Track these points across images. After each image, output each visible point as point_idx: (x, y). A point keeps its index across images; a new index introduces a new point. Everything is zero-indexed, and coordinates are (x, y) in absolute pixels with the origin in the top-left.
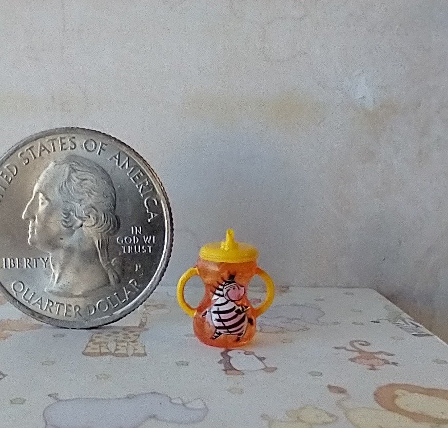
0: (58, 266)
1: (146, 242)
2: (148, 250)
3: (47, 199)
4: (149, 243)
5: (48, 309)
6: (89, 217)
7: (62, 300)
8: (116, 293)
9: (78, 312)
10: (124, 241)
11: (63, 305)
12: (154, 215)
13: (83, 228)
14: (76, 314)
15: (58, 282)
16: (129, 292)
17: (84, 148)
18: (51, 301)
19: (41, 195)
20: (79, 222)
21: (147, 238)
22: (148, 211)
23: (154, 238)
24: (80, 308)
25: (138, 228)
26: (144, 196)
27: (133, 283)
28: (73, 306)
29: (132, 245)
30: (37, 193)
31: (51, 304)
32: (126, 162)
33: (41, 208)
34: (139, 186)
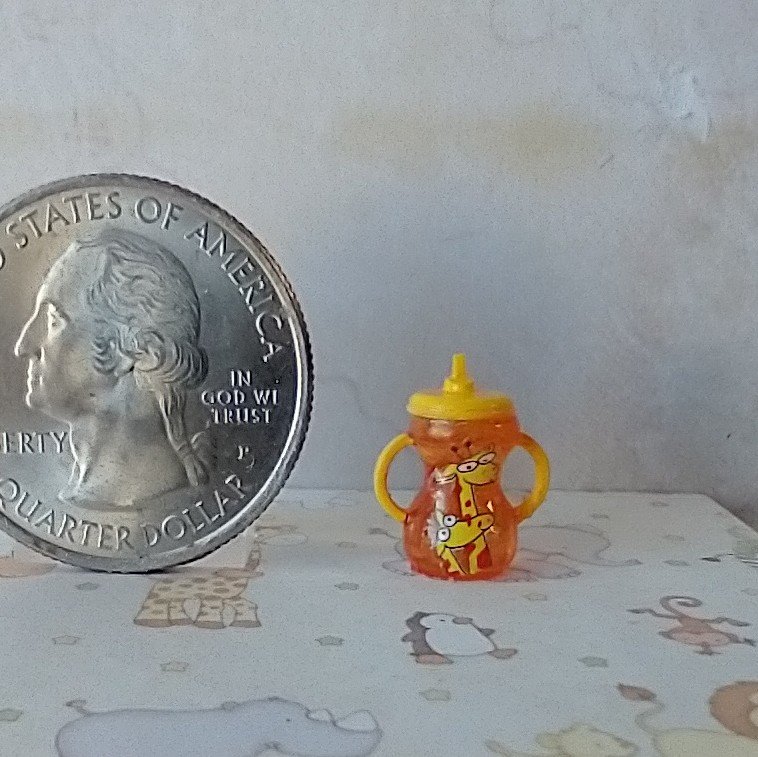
0: (85, 449)
1: (259, 402)
2: (262, 418)
3: (64, 315)
4: (265, 402)
5: (66, 534)
6: (147, 351)
7: (93, 516)
8: (200, 503)
9: (126, 540)
10: (215, 400)
11: (96, 525)
12: (274, 348)
13: (135, 373)
14: (120, 544)
15: (85, 481)
16: (225, 502)
17: (137, 215)
18: (73, 519)
19: (51, 308)
20: (127, 362)
21: (262, 394)
22: (262, 340)
23: (275, 392)
24: (128, 532)
25: (244, 375)
26: (255, 310)
27: (233, 482)
28: (116, 528)
29: (232, 407)
30: (44, 304)
31: (72, 525)
32: (219, 244)
33: (52, 334)
34: (246, 291)
